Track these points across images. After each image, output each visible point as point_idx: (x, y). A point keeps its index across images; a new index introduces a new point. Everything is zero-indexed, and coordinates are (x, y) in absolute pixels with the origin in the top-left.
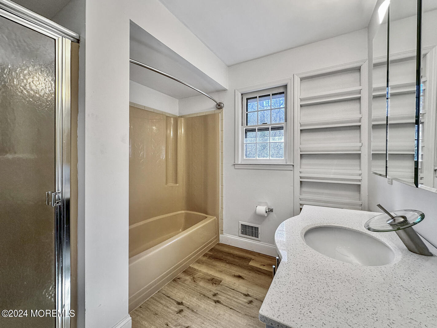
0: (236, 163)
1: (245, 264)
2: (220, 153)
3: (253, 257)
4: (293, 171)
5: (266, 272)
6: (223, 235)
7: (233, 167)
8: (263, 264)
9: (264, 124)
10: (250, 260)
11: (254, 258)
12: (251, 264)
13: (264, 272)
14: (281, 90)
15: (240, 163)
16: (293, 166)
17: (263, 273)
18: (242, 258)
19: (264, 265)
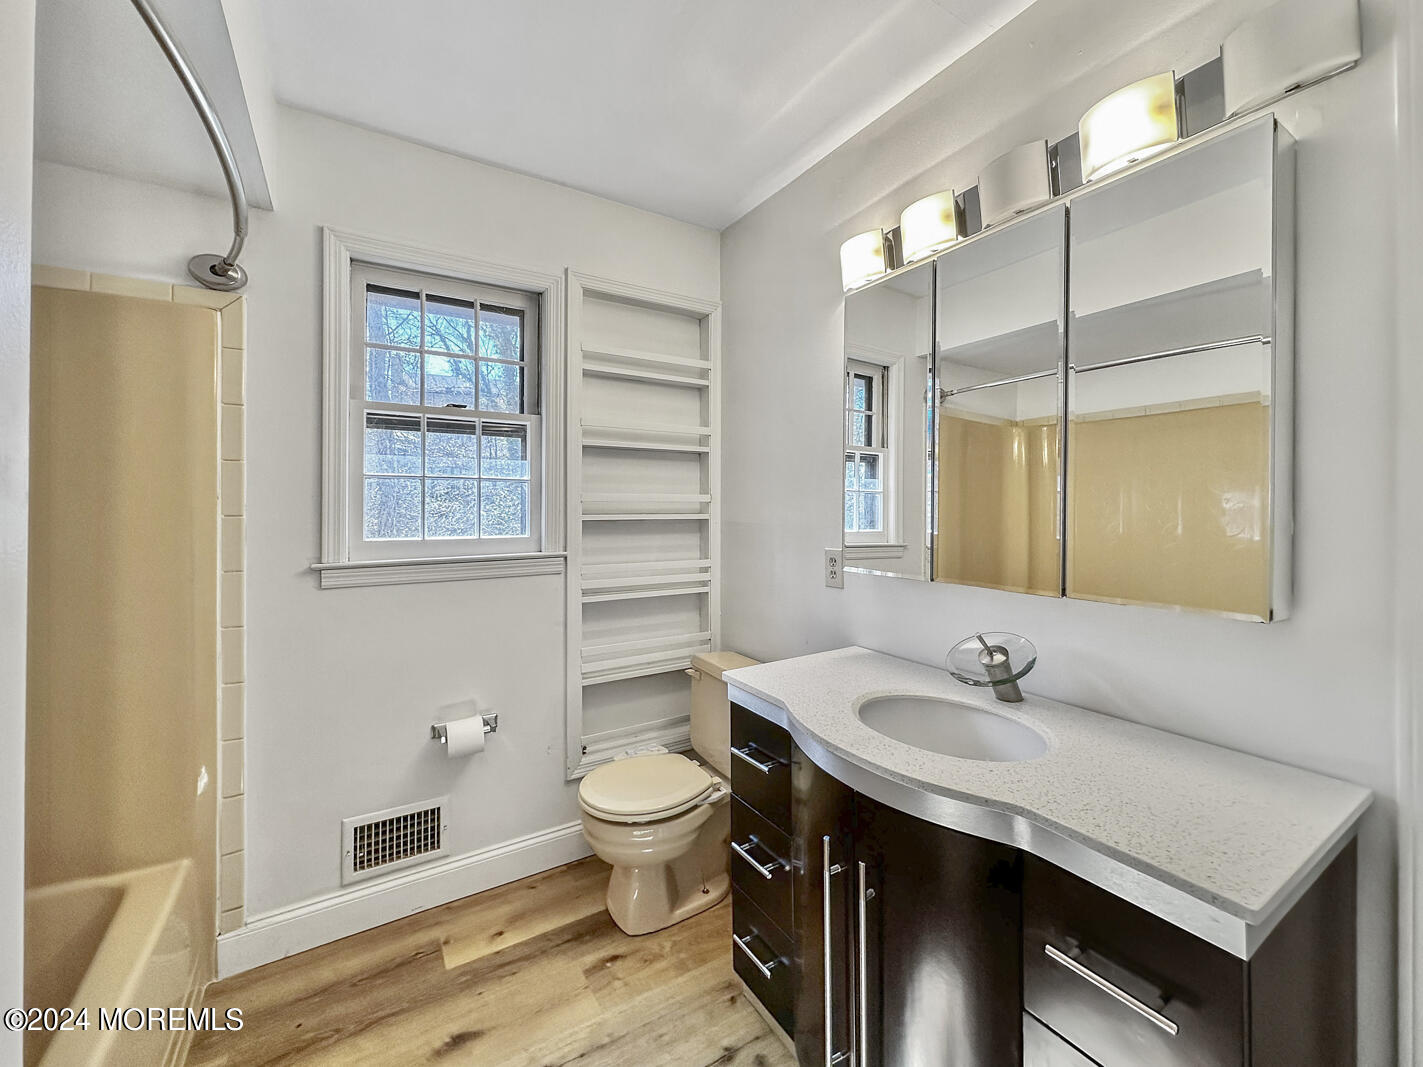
0: (329, 560)
1: (433, 978)
2: (219, 517)
3: (438, 933)
4: (562, 575)
5: (527, 951)
6: (243, 930)
7: (310, 582)
8: (494, 930)
9: (454, 406)
10: (436, 951)
11: (445, 935)
12: (453, 960)
13: (518, 953)
14: (516, 303)
15: (346, 563)
16: (566, 558)
17: (519, 960)
18: (400, 965)
19: (501, 934)
